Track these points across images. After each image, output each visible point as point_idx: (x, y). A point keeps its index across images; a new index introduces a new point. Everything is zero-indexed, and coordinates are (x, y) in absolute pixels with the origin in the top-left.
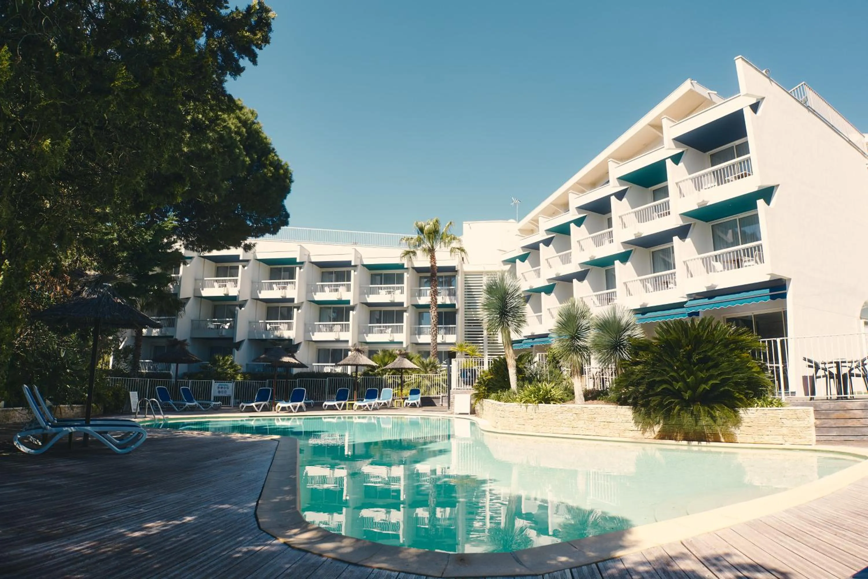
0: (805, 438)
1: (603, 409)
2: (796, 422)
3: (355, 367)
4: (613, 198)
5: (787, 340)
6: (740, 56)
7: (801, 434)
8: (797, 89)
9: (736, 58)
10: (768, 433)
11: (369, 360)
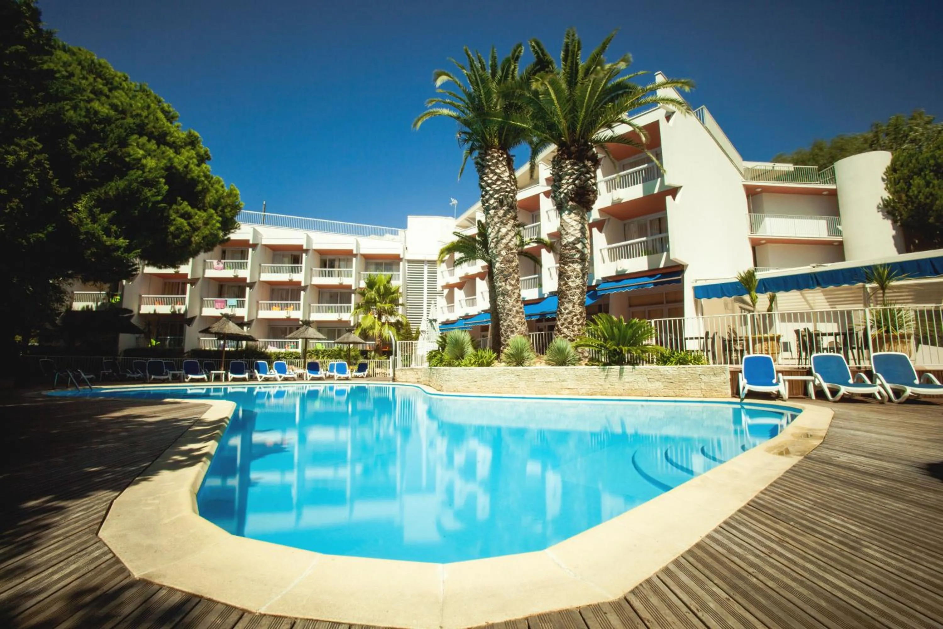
0: (721, 392)
1: (543, 370)
2: (713, 378)
3: (304, 340)
4: (542, 197)
5: (684, 320)
6: (660, 72)
7: (717, 389)
8: (699, 110)
9: (656, 73)
10: (688, 388)
11: (318, 333)
